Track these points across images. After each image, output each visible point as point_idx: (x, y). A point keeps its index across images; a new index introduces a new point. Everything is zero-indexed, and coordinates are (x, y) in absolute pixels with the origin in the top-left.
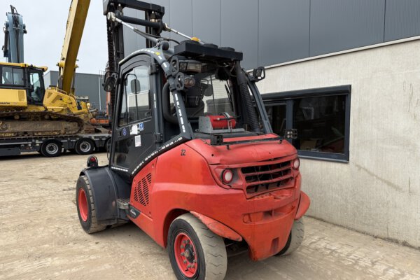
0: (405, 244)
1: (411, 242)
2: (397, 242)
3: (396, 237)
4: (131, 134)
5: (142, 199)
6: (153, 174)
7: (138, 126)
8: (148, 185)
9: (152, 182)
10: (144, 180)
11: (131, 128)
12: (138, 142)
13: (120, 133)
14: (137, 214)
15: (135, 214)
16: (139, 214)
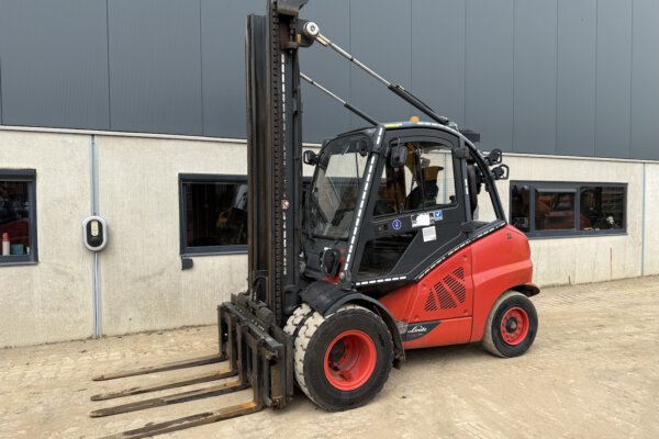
4: (414, 225)
5: (447, 303)
6: (467, 267)
7: (431, 215)
8: (460, 281)
9: (467, 275)
10: (448, 280)
11: (415, 218)
12: (429, 235)
13: (385, 226)
14: (430, 327)
15: (424, 329)
16: (437, 324)
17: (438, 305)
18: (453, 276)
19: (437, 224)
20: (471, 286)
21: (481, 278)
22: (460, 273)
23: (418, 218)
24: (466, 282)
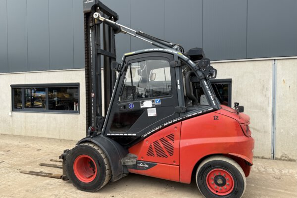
0: (263, 158)
1: (265, 157)
2: (259, 157)
3: (258, 155)
4: (141, 107)
5: (161, 154)
6: (177, 134)
7: (153, 101)
8: (171, 142)
9: (176, 139)
10: (162, 140)
11: (142, 103)
12: (152, 113)
13: (125, 107)
14: (151, 166)
15: (147, 166)
16: (154, 165)
17: (155, 154)
18: (167, 138)
19: (157, 107)
20: (178, 147)
21: (186, 143)
22: (172, 137)
23: (144, 103)
24: (175, 144)
